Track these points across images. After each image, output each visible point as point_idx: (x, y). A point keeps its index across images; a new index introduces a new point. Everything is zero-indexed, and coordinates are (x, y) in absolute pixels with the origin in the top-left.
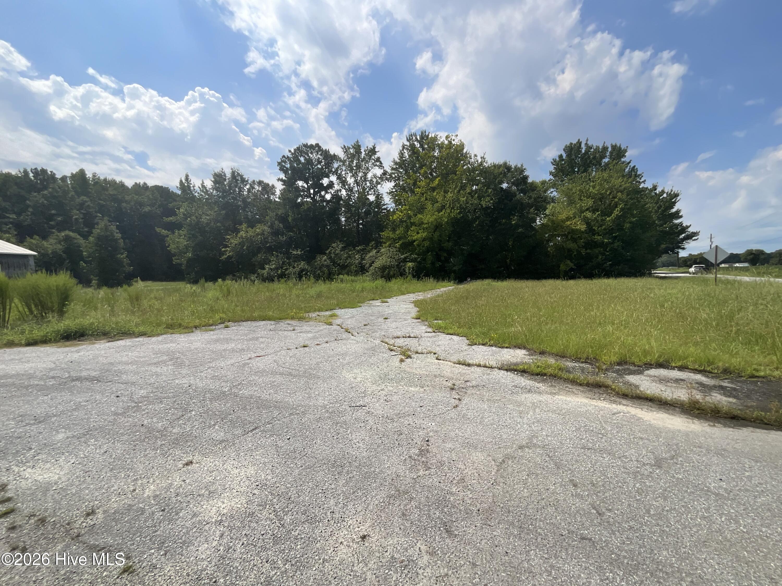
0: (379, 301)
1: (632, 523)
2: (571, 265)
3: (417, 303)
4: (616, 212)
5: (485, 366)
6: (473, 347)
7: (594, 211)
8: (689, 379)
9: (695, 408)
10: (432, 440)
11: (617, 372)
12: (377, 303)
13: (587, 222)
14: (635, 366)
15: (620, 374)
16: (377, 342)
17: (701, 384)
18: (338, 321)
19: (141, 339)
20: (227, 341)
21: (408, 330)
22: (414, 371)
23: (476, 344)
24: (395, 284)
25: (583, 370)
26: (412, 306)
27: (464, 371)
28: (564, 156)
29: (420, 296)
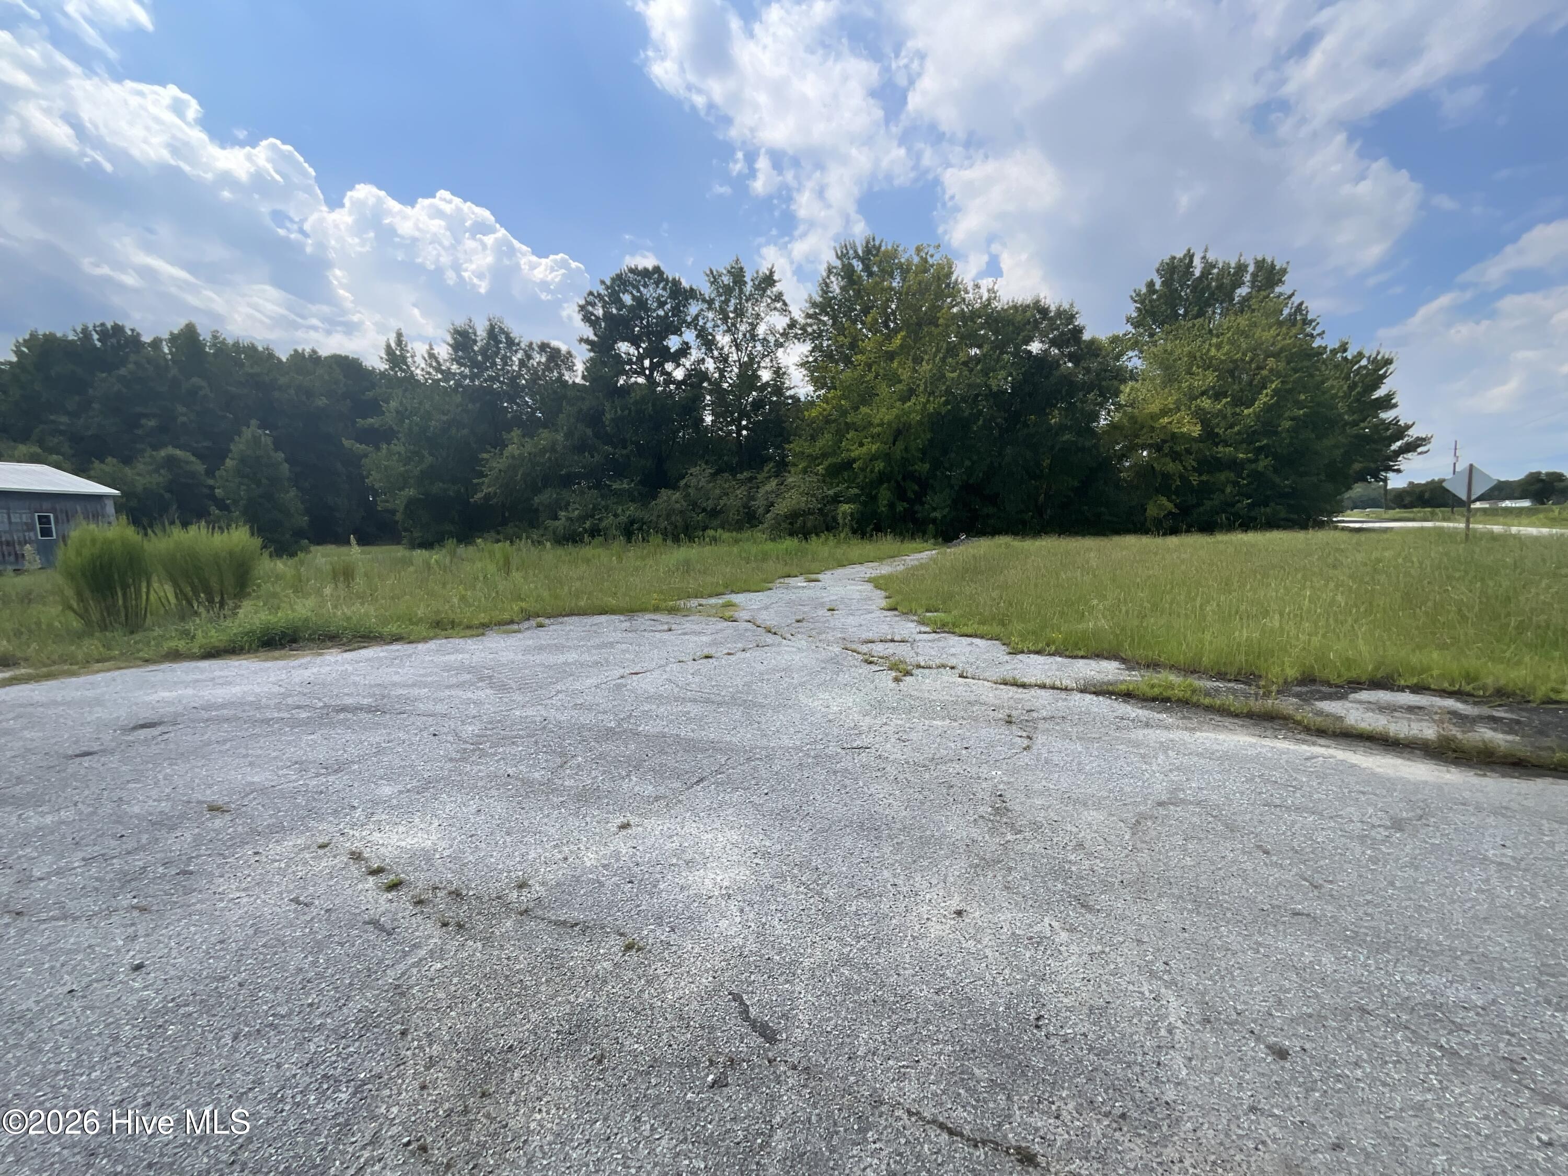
0: (801, 578)
2: (1170, 506)
3: (877, 583)
4: (1263, 399)
5: (1053, 687)
6: (1020, 657)
7: (1218, 396)
8: (1432, 706)
9: (1450, 749)
10: (1008, 796)
11: (1298, 695)
12: (799, 582)
13: (1202, 417)
14: (1330, 685)
15: (1305, 698)
16: (837, 649)
17: (1454, 713)
18: (745, 615)
20: (560, 648)
21: (884, 630)
22: (926, 695)
23: (1022, 652)
24: (819, 546)
25: (1234, 692)
26: (869, 587)
27: (1017, 696)
28: (1158, 283)
29: (885, 569)
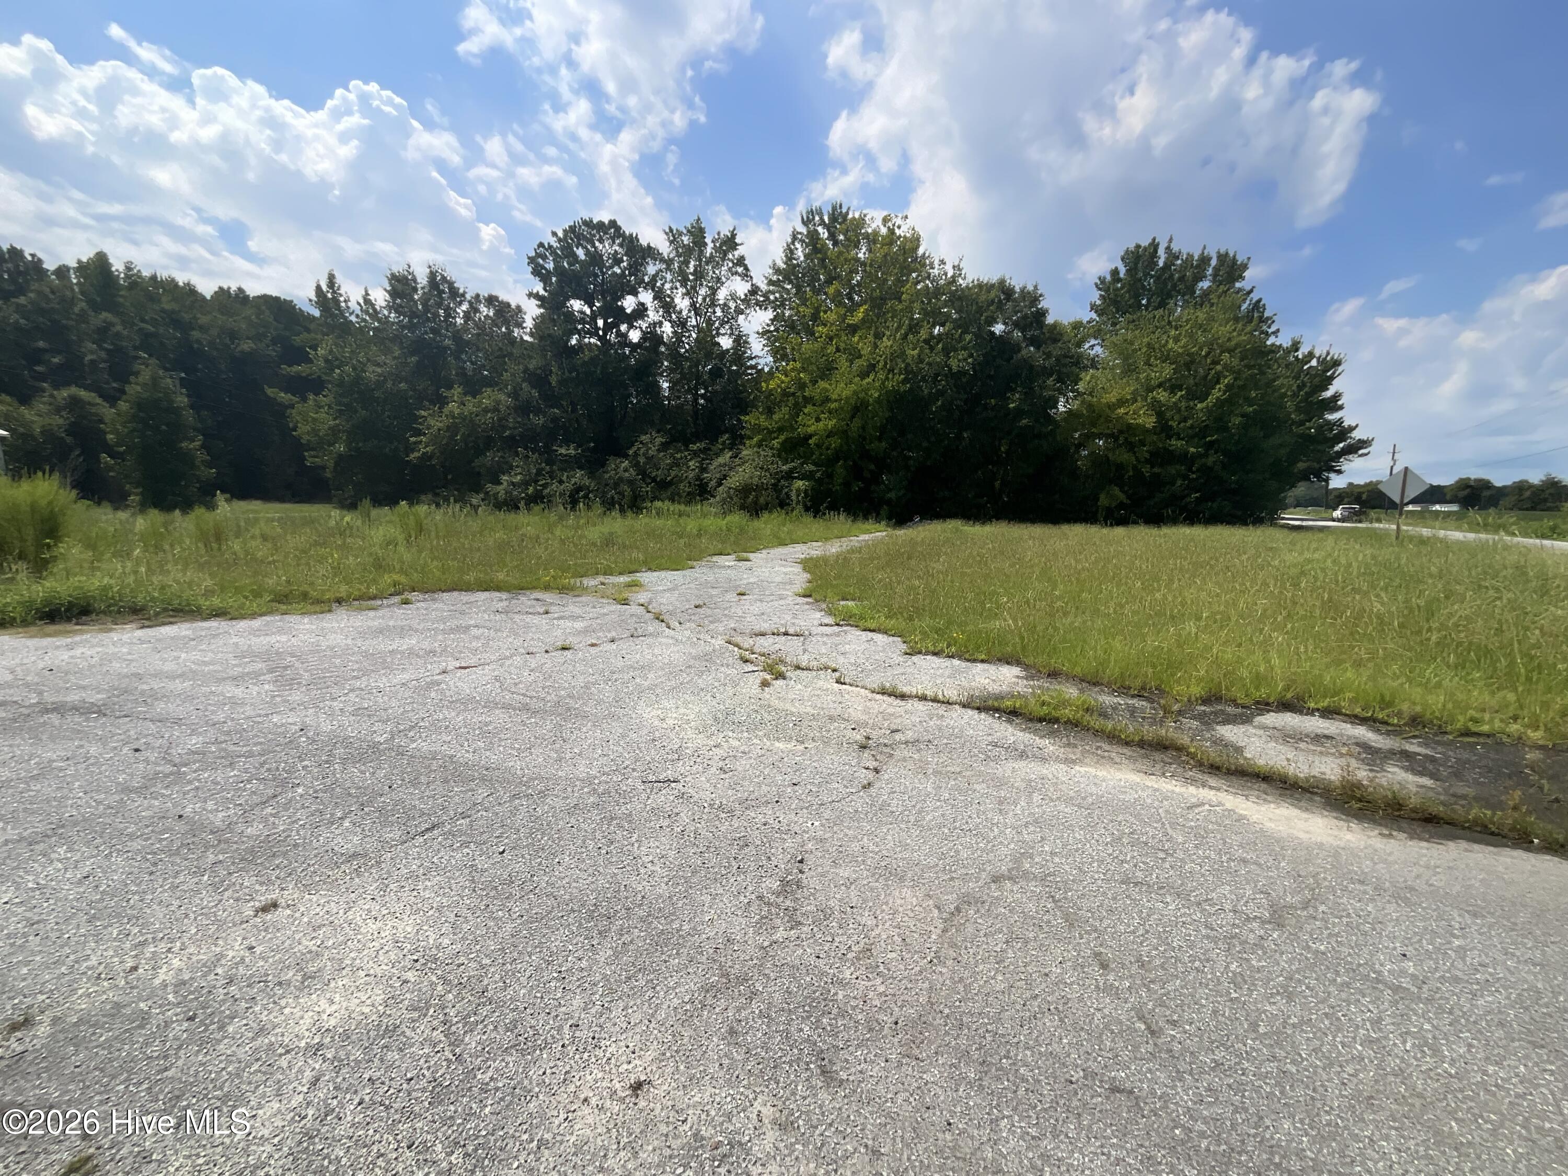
0: (733, 557)
1: (1219, 1055)
2: (1122, 497)
3: (808, 564)
4: (1217, 393)
5: (935, 700)
6: (915, 659)
7: (1173, 389)
8: (1342, 735)
9: (1353, 797)
10: (810, 860)
11: (1201, 717)
12: (728, 561)
13: (1158, 410)
14: (1237, 705)
15: (1207, 721)
16: (719, 642)
17: (1365, 747)
18: (643, 597)
19: (213, 624)
20: (402, 632)
21: (784, 620)
22: (788, 706)
23: (920, 653)
24: (768, 523)
25: (1132, 711)
26: (798, 569)
27: (891, 710)
28: (1122, 271)
29: (814, 550)
